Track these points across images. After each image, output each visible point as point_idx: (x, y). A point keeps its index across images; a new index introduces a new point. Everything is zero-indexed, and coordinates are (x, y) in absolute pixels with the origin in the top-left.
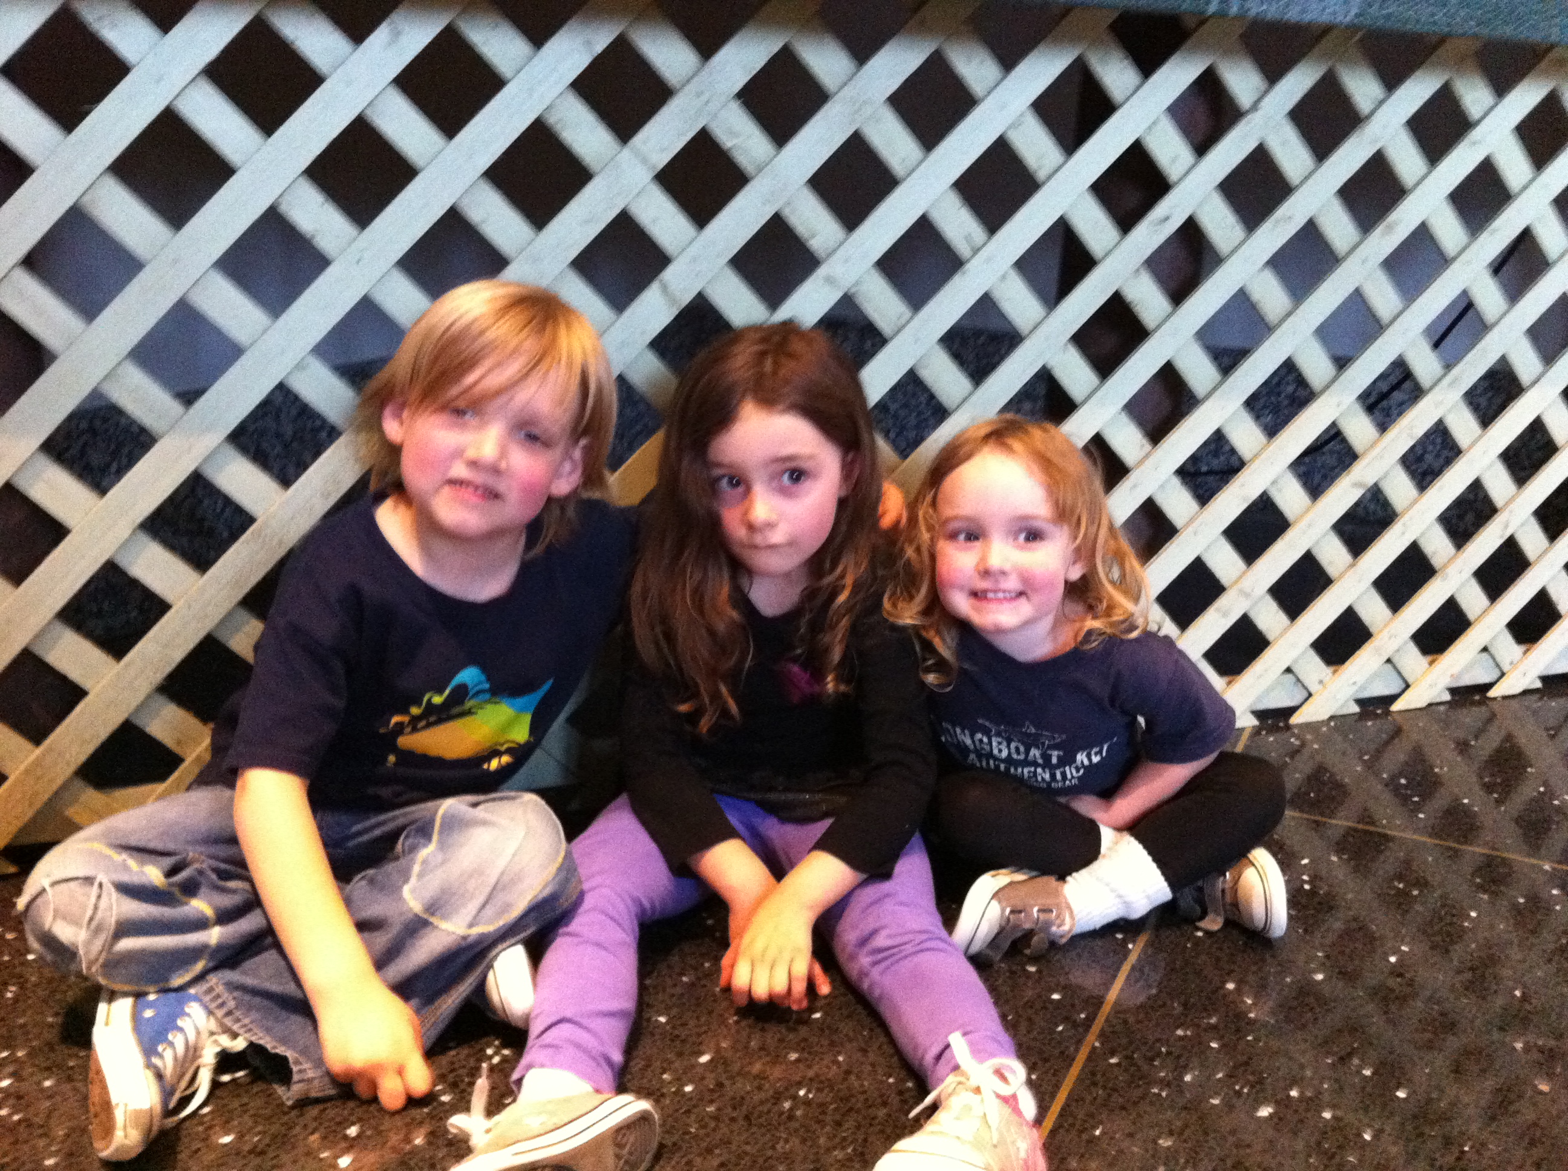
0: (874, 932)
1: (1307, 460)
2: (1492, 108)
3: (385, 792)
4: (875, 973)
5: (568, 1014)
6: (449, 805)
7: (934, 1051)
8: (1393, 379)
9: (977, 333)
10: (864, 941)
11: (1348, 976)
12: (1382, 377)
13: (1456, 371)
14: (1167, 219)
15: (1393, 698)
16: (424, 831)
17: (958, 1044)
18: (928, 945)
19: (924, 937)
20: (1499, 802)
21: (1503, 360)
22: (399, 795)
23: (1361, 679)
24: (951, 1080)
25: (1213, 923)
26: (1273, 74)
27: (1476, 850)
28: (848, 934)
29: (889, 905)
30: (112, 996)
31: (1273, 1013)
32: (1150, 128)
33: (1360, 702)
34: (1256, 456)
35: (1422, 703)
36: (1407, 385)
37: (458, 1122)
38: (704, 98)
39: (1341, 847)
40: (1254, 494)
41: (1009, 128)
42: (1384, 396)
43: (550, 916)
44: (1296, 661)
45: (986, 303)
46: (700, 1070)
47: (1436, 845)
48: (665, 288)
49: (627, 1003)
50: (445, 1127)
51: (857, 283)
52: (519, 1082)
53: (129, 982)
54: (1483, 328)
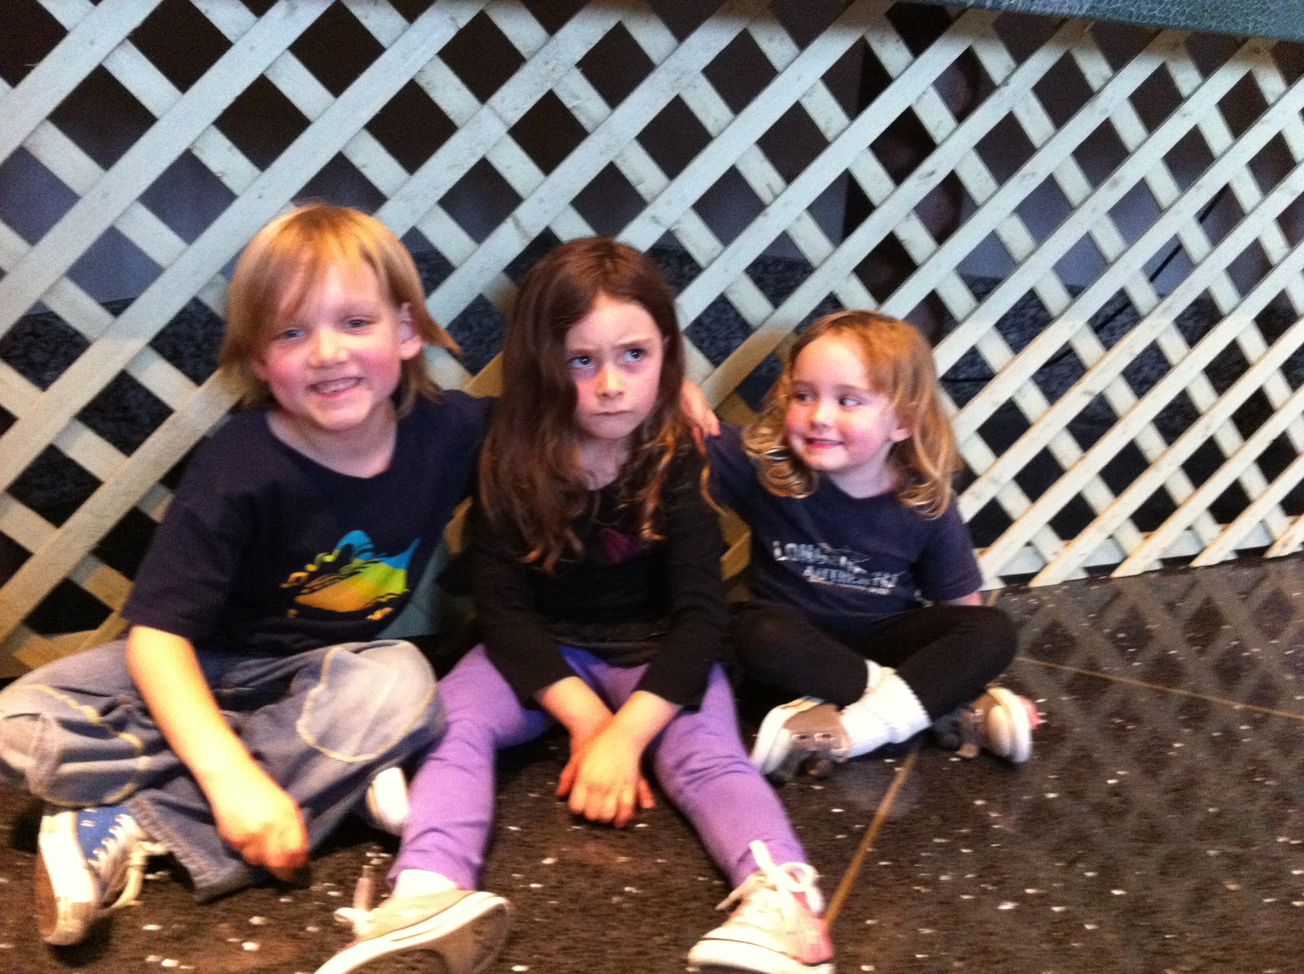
0: (688, 757)
1: (1047, 370)
2: (1199, 87)
3: (286, 639)
4: (690, 791)
5: (435, 825)
6: (336, 652)
7: (738, 854)
8: (1117, 305)
9: (777, 261)
10: (680, 764)
11: (1075, 794)
12: (1109, 303)
13: (1168, 301)
14: (932, 173)
15: (1113, 567)
16: (315, 673)
17: (759, 850)
18: (734, 767)
19: (729, 760)
20: (1201, 653)
21: (1207, 292)
22: (297, 641)
23: (1088, 550)
24: (751, 880)
25: (969, 751)
26: (1020, 56)
27: (1181, 692)
28: (667, 759)
29: (700, 735)
30: (55, 810)
31: (1015, 825)
32: (919, 98)
33: (1088, 570)
34: (1005, 368)
35: (1138, 572)
36: (1128, 310)
37: (343, 913)
38: (550, 67)
39: (1070, 688)
40: (1002, 399)
41: (804, 95)
42: (1110, 319)
43: (422, 743)
44: (1035, 536)
45: (784, 239)
46: (543, 871)
47: (1150, 688)
48: (517, 224)
49: (484, 815)
50: (332, 917)
51: (677, 222)
52: (394, 881)
53: (71, 798)
54: (1190, 266)
